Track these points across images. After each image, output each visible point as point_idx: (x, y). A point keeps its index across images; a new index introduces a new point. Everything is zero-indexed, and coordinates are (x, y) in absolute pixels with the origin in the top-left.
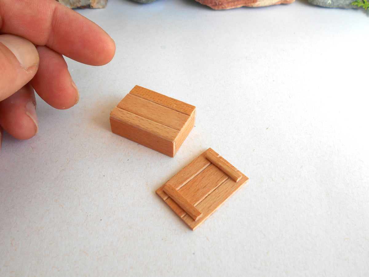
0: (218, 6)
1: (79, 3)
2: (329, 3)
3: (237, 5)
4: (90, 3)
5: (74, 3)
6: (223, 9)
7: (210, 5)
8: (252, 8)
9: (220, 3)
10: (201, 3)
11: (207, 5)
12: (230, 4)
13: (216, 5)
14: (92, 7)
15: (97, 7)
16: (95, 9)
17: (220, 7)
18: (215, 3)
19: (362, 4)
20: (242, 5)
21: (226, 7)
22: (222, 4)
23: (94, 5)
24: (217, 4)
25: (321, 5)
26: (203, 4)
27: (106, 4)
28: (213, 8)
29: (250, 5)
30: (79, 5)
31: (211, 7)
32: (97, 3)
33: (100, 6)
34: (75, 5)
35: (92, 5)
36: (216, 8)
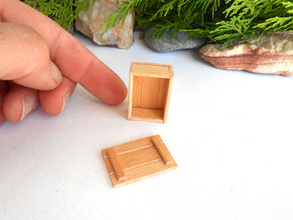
0: (220, 65)
1: (108, 42)
3: (237, 67)
4: (117, 44)
5: (105, 41)
6: (224, 69)
7: (213, 63)
8: (251, 72)
9: (223, 63)
10: (206, 60)
11: (211, 63)
12: (232, 66)
13: (218, 64)
14: (118, 47)
15: (122, 48)
16: (120, 48)
17: (222, 66)
18: (218, 62)
20: (242, 69)
21: (227, 67)
22: (224, 64)
23: (120, 46)
24: (220, 63)
26: (208, 61)
27: (130, 47)
28: (216, 66)
29: (249, 70)
30: (108, 44)
31: (214, 65)
32: (123, 45)
33: (124, 47)
34: (105, 43)
35: (118, 45)
36: (218, 66)
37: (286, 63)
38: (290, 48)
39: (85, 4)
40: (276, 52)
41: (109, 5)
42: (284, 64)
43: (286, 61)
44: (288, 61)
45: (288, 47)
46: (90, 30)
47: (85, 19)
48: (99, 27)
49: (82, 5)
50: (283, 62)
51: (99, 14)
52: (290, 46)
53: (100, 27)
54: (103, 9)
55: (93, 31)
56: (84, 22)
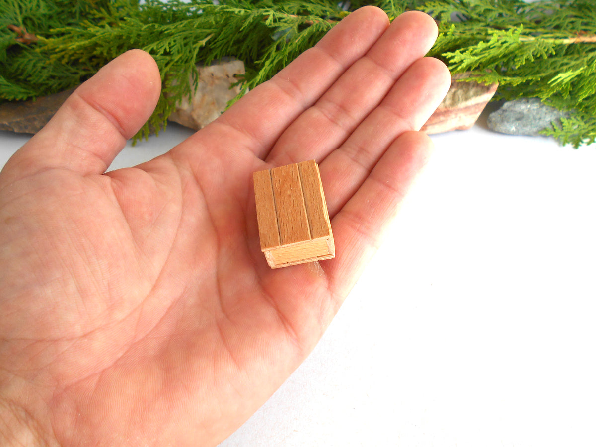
2: (513, 130)
19: (552, 132)
25: (503, 132)
37: (460, 117)
38: (461, 99)
39: (183, 88)
40: (446, 107)
41: (216, 82)
42: (458, 118)
43: (459, 115)
44: (462, 115)
45: (459, 98)
46: (193, 120)
47: (185, 106)
48: (206, 114)
49: (178, 89)
50: (456, 117)
51: (204, 96)
52: (460, 97)
53: (208, 113)
54: (209, 88)
55: (199, 121)
56: (184, 111)
